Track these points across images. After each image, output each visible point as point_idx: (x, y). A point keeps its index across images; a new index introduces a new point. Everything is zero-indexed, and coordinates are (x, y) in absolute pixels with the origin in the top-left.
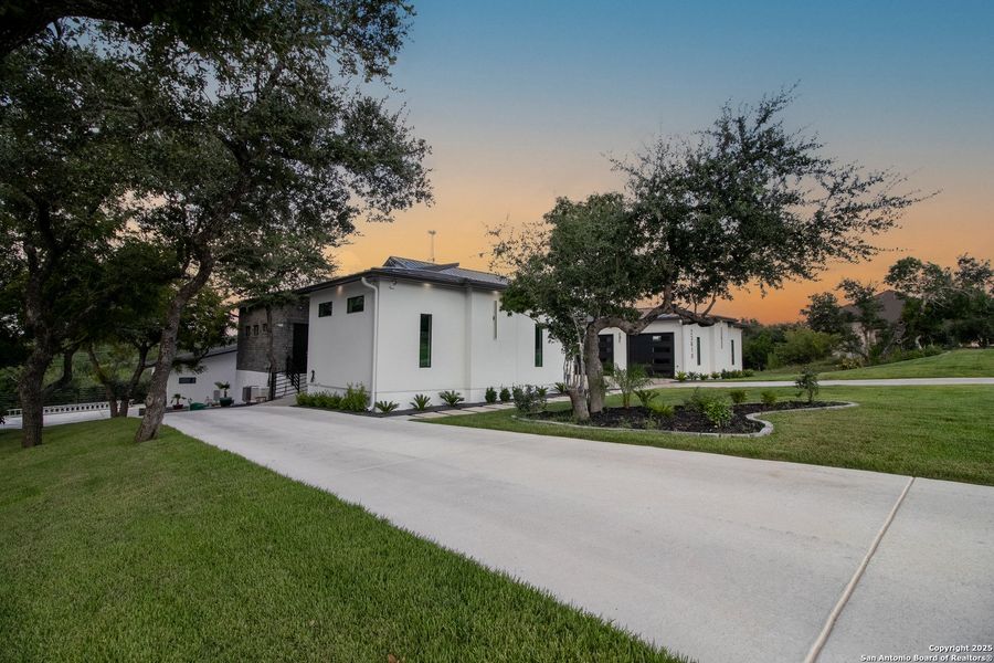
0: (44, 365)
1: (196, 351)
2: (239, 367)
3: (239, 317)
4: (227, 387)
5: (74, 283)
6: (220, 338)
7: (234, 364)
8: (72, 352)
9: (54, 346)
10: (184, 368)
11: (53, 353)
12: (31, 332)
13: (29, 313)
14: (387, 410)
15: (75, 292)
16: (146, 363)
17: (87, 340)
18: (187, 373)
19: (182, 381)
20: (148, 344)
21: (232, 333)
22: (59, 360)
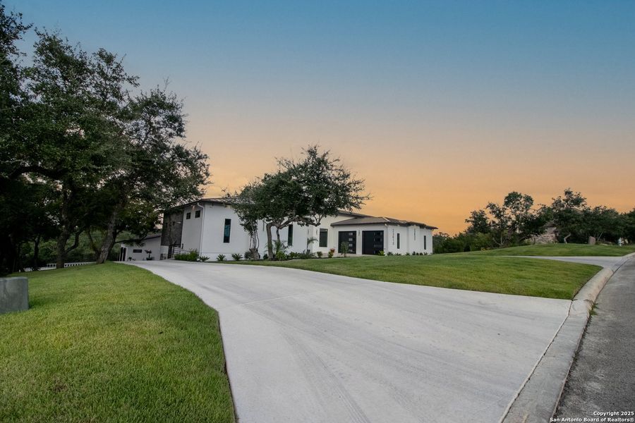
0: (67, 237)
1: (141, 236)
2: (162, 245)
3: (164, 218)
4: (150, 252)
5: (80, 205)
6: (152, 229)
7: (159, 242)
8: (79, 233)
9: (71, 229)
10: (134, 244)
11: (71, 232)
12: (62, 223)
13: (63, 216)
14: (204, 260)
15: (81, 208)
16: (116, 241)
17: (85, 227)
18: (137, 248)
19: (135, 251)
20: (117, 231)
21: (160, 227)
22: (73, 237)
